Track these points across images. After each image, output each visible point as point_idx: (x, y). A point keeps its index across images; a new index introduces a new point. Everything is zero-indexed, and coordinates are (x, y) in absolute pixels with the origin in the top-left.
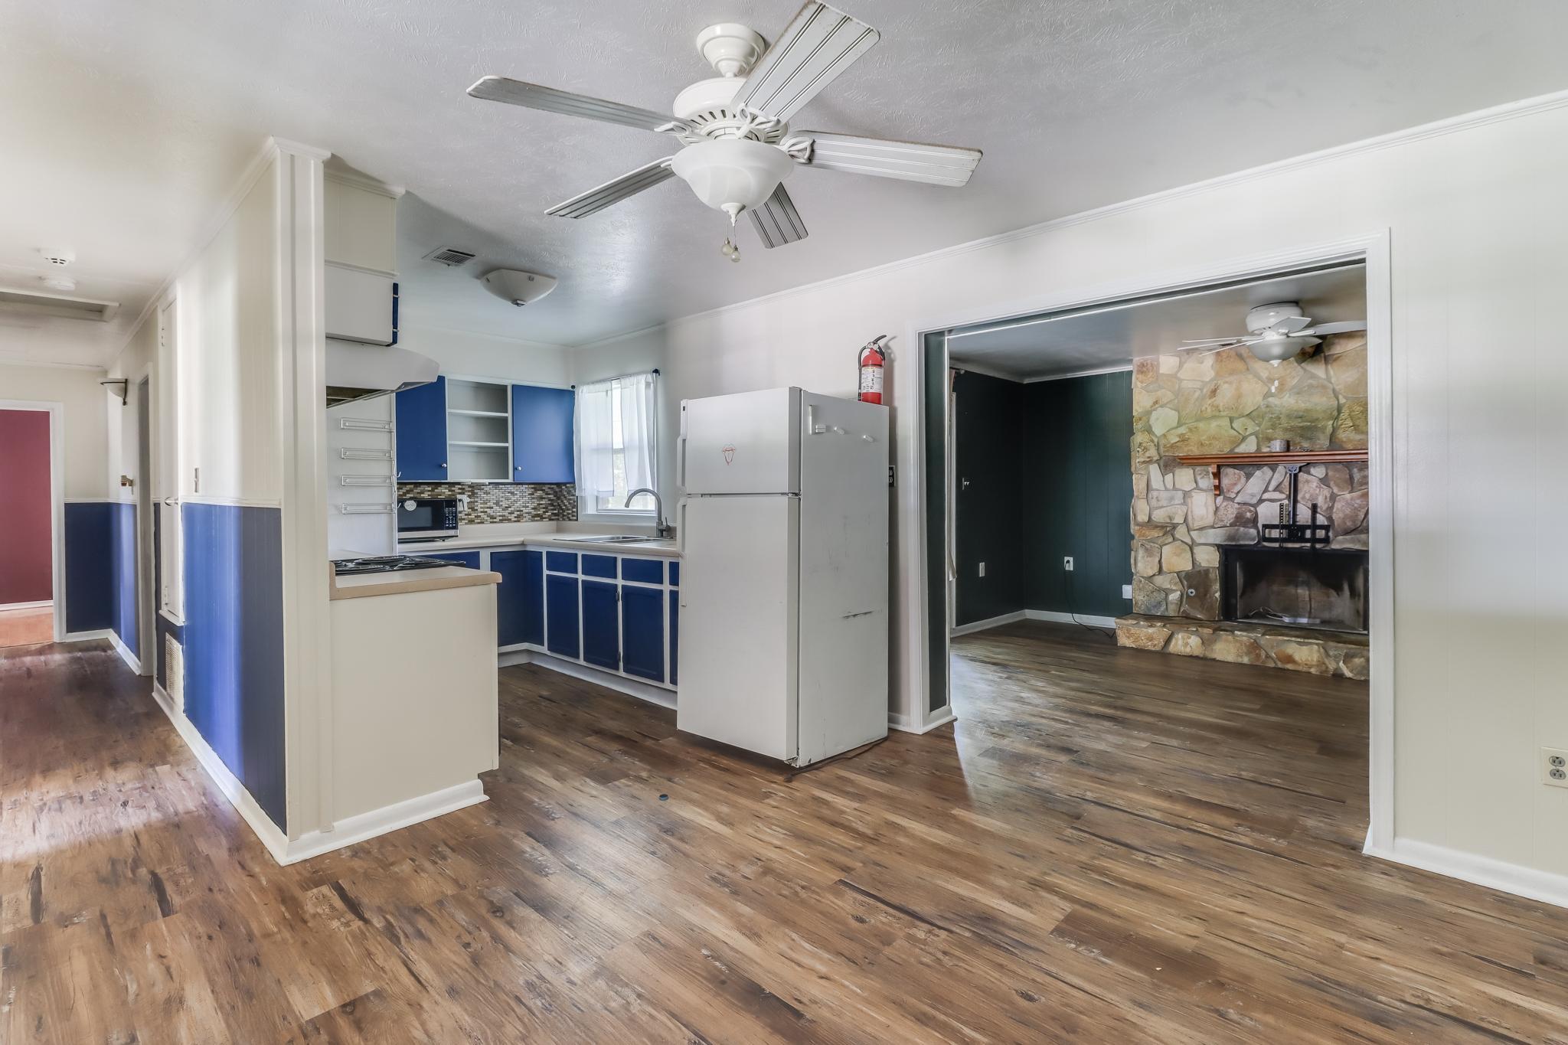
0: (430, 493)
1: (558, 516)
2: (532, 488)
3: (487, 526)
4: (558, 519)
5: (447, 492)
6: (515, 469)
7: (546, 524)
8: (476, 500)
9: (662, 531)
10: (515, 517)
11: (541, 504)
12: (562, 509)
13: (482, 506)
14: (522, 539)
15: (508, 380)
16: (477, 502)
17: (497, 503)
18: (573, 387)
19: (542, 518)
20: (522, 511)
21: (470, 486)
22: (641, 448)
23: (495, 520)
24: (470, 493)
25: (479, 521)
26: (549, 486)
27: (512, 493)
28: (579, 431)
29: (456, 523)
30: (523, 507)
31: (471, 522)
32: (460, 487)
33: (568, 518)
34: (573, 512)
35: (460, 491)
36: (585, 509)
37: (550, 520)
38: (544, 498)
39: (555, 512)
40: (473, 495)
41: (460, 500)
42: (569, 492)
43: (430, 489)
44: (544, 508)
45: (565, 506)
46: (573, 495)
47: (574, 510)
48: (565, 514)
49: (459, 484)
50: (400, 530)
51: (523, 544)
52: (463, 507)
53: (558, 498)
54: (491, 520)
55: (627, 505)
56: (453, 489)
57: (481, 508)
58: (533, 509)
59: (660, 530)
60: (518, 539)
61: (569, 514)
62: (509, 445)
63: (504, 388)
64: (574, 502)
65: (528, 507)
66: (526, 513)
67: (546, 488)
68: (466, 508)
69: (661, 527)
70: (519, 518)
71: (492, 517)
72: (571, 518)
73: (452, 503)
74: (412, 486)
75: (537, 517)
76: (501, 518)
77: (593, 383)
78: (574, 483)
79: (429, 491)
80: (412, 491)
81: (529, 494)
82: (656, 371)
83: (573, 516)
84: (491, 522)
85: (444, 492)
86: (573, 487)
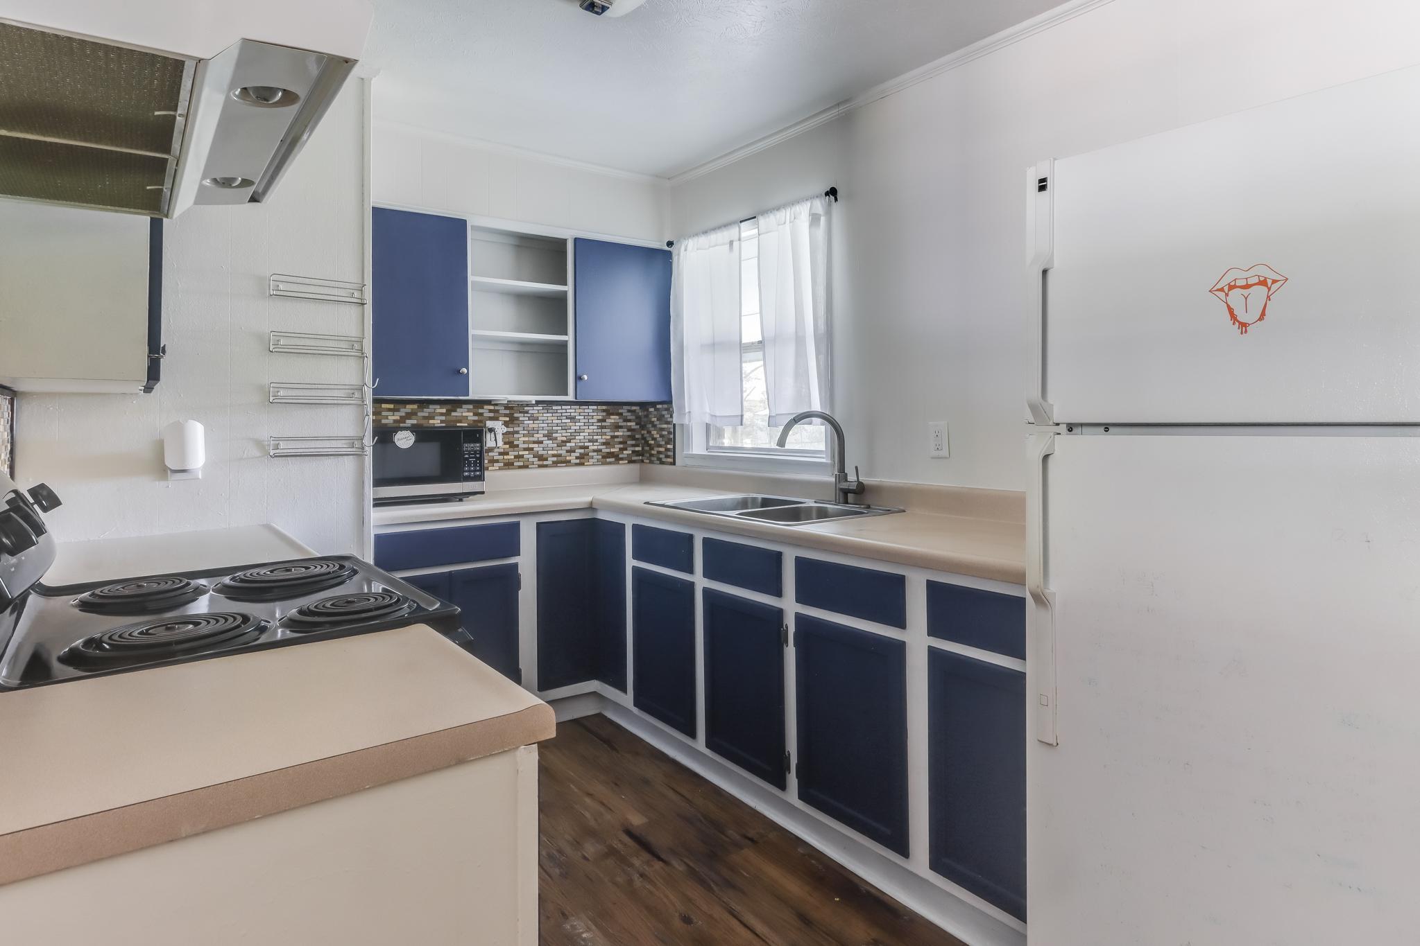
0: (443, 418)
1: (643, 455)
2: (604, 411)
3: (534, 473)
4: (642, 461)
5: (471, 416)
6: (578, 378)
7: (623, 469)
8: (516, 429)
9: (845, 492)
10: (577, 458)
11: (617, 437)
12: (649, 445)
13: (526, 439)
14: (589, 499)
15: (566, 230)
16: (517, 432)
17: (549, 436)
18: (670, 244)
19: (617, 458)
20: (587, 447)
21: (507, 407)
22: (800, 340)
23: (545, 463)
24: (507, 419)
25: (521, 464)
26: (629, 408)
27: (572, 419)
28: (679, 316)
29: (483, 469)
30: (590, 441)
31: (509, 465)
32: (492, 408)
33: (659, 459)
34: (667, 450)
35: (492, 415)
36: (689, 445)
37: (631, 462)
38: (621, 427)
39: (637, 449)
40: (512, 421)
41: (491, 430)
42: (661, 418)
43: (444, 411)
44: (620, 443)
45: (654, 439)
46: (668, 423)
47: (670, 446)
48: (653, 452)
49: (489, 402)
50: (378, 482)
51: (591, 507)
52: (494, 440)
53: (643, 427)
54: (541, 463)
55: (781, 442)
56: (480, 411)
57: (524, 442)
58: (603, 444)
59: (841, 490)
60: (583, 498)
61: (659, 452)
62: (569, 338)
63: (562, 243)
64: (669, 433)
65: (596, 441)
66: (594, 451)
67: (624, 410)
68: (500, 443)
69: (844, 485)
70: (583, 460)
71: (541, 458)
72: (664, 460)
73: (476, 434)
74: (415, 406)
75: (610, 458)
76: (555, 459)
77: (705, 232)
78: (670, 402)
79: (442, 414)
80: (415, 414)
81: (599, 421)
82: (833, 192)
83: (667, 456)
84: (540, 466)
85: (466, 416)
86: (667, 409)
